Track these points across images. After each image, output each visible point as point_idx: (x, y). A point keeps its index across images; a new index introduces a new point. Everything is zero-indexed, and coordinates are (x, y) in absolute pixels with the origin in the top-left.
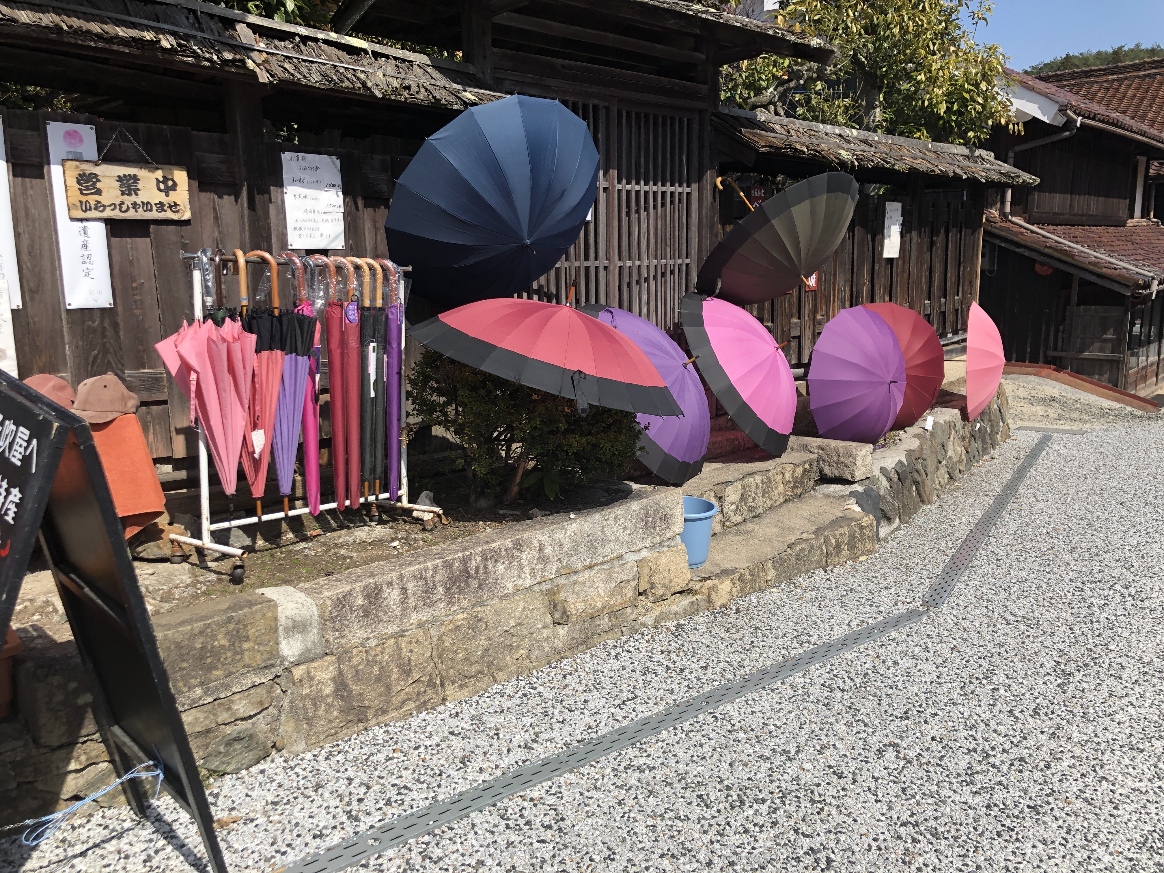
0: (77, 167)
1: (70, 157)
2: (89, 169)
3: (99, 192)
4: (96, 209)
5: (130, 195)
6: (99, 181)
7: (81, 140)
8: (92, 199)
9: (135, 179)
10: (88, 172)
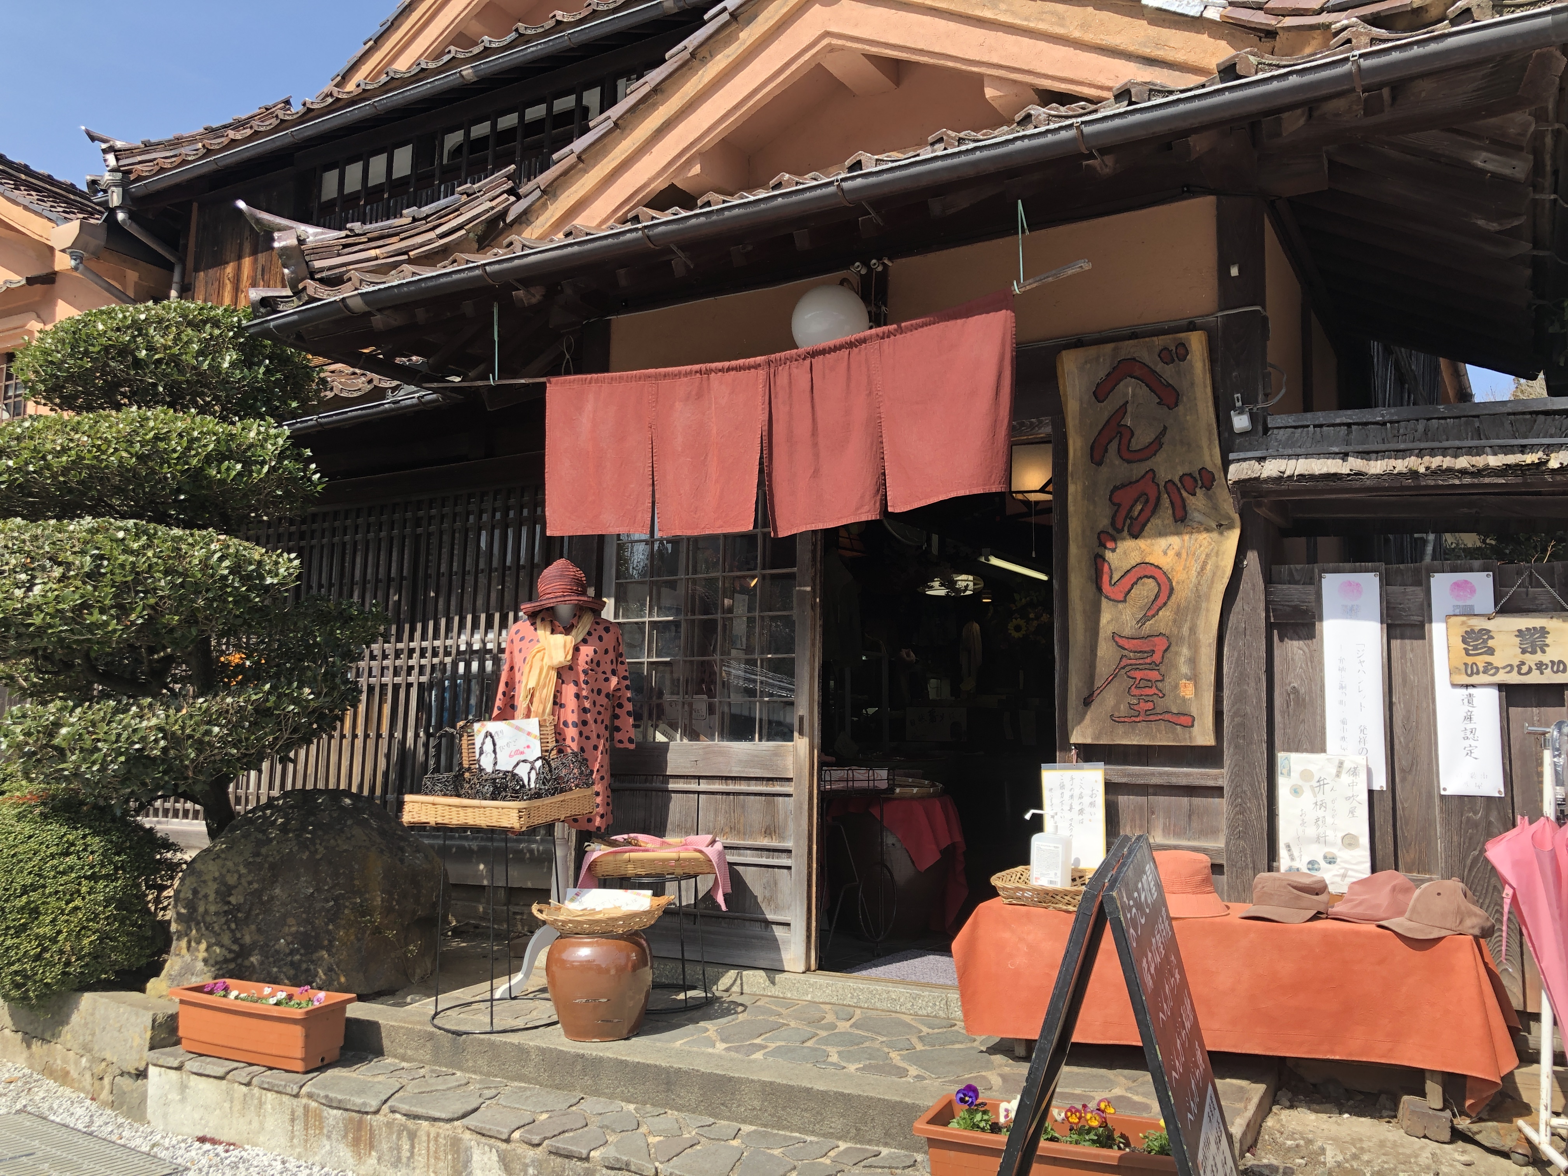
0: (1463, 623)
1: (1457, 612)
2: (1479, 624)
3: (1491, 651)
4: (1484, 672)
5: (1534, 652)
6: (1492, 638)
7: (1473, 591)
8: (1481, 661)
9: (1543, 632)
10: (1477, 629)
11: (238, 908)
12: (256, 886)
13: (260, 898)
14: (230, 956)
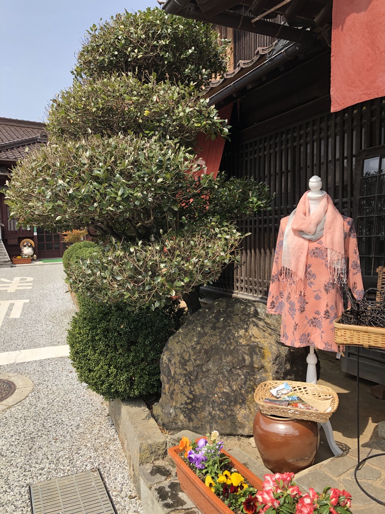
11: (190, 373)
12: (198, 362)
13: (201, 369)
14: (188, 401)
